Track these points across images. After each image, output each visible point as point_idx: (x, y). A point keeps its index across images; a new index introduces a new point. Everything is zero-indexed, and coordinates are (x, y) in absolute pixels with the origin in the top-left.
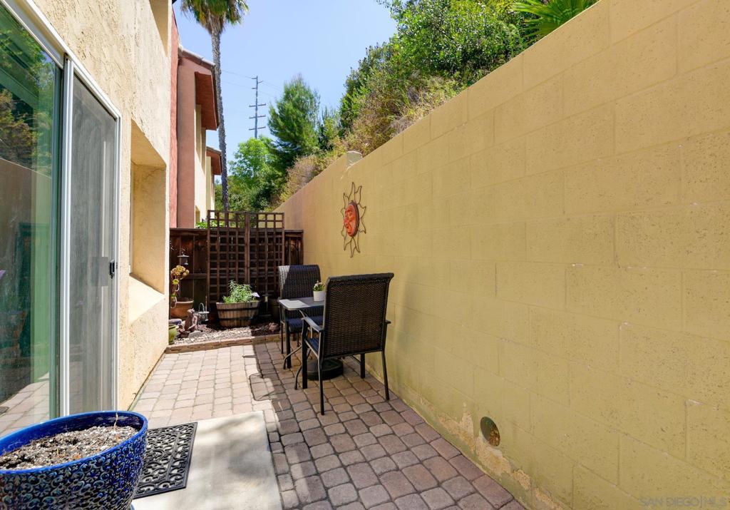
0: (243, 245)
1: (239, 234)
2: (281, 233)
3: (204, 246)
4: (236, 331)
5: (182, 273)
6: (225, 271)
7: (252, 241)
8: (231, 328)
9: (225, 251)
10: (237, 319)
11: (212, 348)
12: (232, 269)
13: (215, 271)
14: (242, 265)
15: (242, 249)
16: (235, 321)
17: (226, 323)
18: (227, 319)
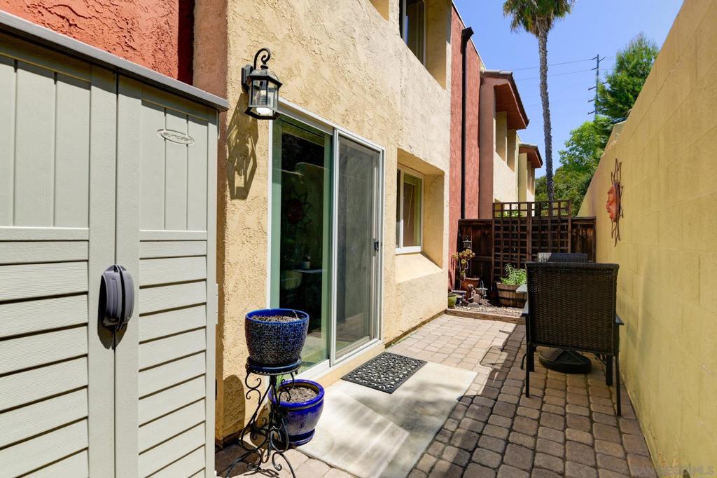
0: (525, 233)
1: (521, 223)
2: (567, 221)
3: (490, 234)
4: (510, 310)
5: (469, 255)
6: (507, 256)
7: (534, 229)
8: (506, 306)
9: (508, 238)
10: (513, 299)
11: (480, 318)
12: (515, 255)
13: (499, 256)
14: (524, 251)
15: (524, 236)
16: (511, 301)
17: (503, 301)
18: (504, 298)
